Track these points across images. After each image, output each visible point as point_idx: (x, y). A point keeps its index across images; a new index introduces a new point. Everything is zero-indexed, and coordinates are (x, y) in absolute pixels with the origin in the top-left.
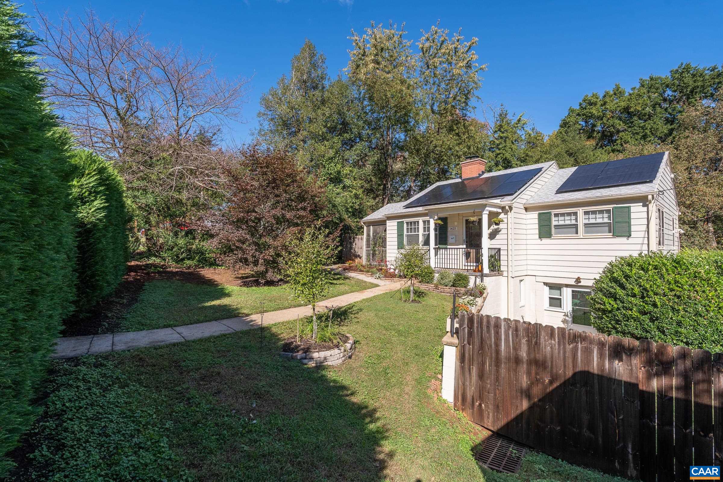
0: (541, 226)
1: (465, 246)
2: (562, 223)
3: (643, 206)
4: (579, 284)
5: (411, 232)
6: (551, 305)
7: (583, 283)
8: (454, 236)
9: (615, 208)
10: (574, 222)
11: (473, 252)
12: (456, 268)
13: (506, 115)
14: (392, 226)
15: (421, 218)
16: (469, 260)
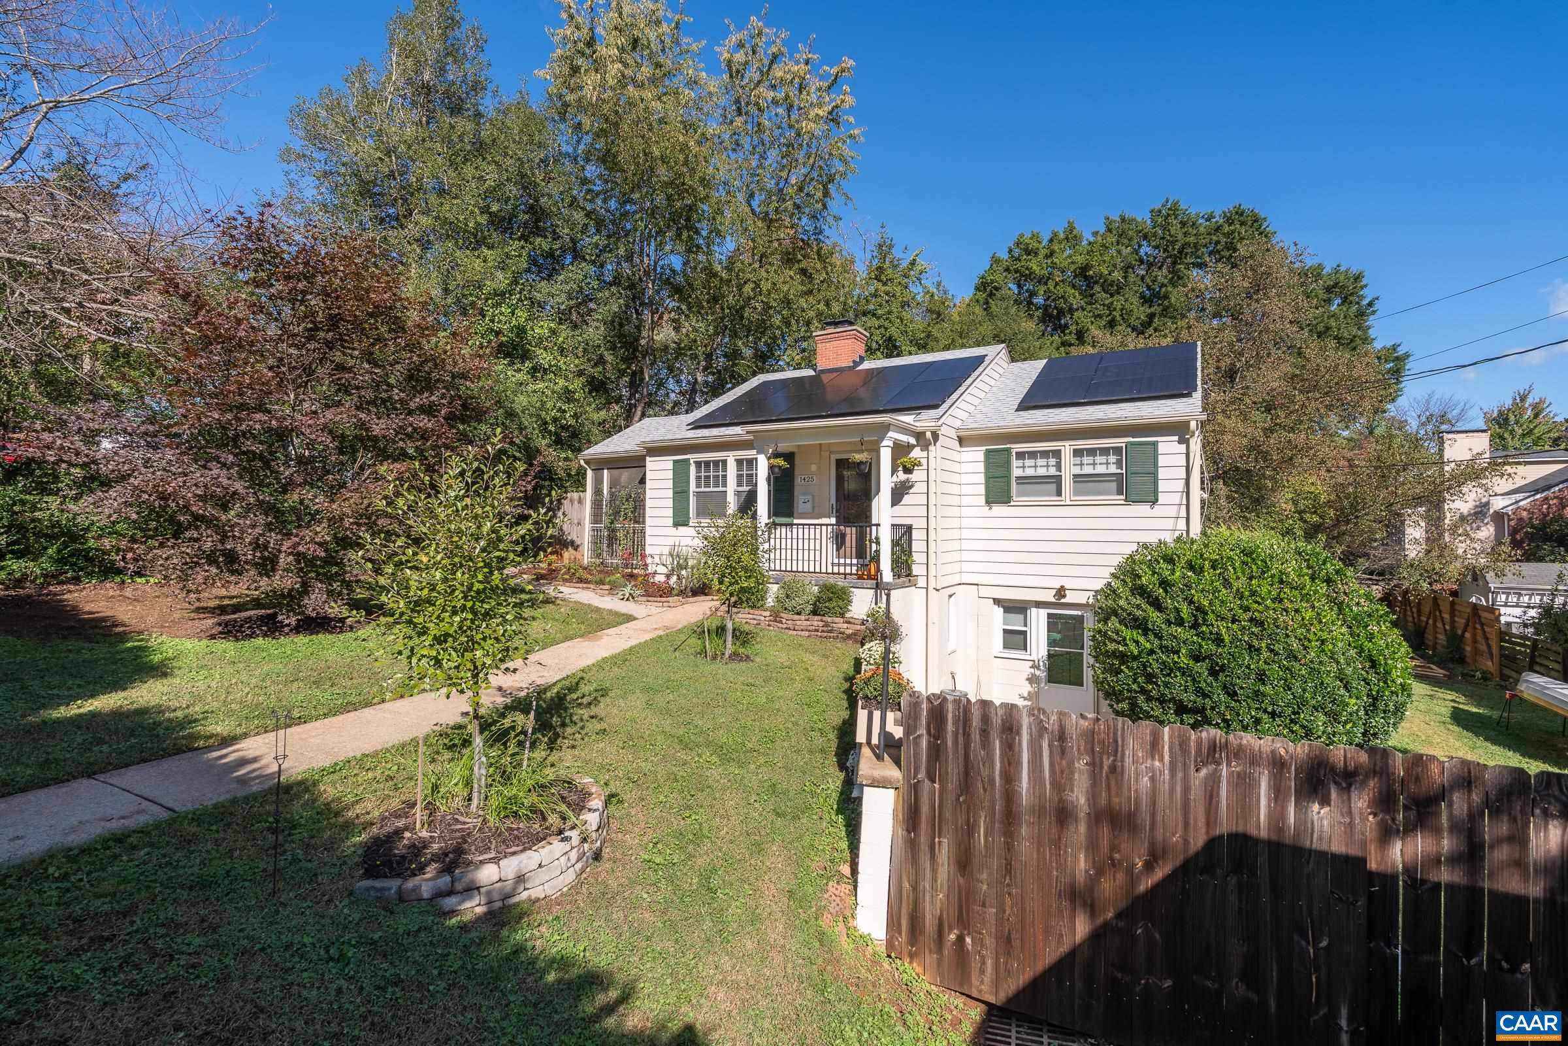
0: (990, 478)
1: (833, 520)
2: (1030, 472)
3: (1180, 442)
4: (1063, 601)
5: (707, 485)
6: (1007, 646)
7: (1070, 598)
8: (810, 497)
9: (1132, 444)
10: (1053, 471)
11: (851, 532)
12: (812, 570)
13: (891, 247)
14: (659, 471)
15: (731, 453)
16: (842, 551)
